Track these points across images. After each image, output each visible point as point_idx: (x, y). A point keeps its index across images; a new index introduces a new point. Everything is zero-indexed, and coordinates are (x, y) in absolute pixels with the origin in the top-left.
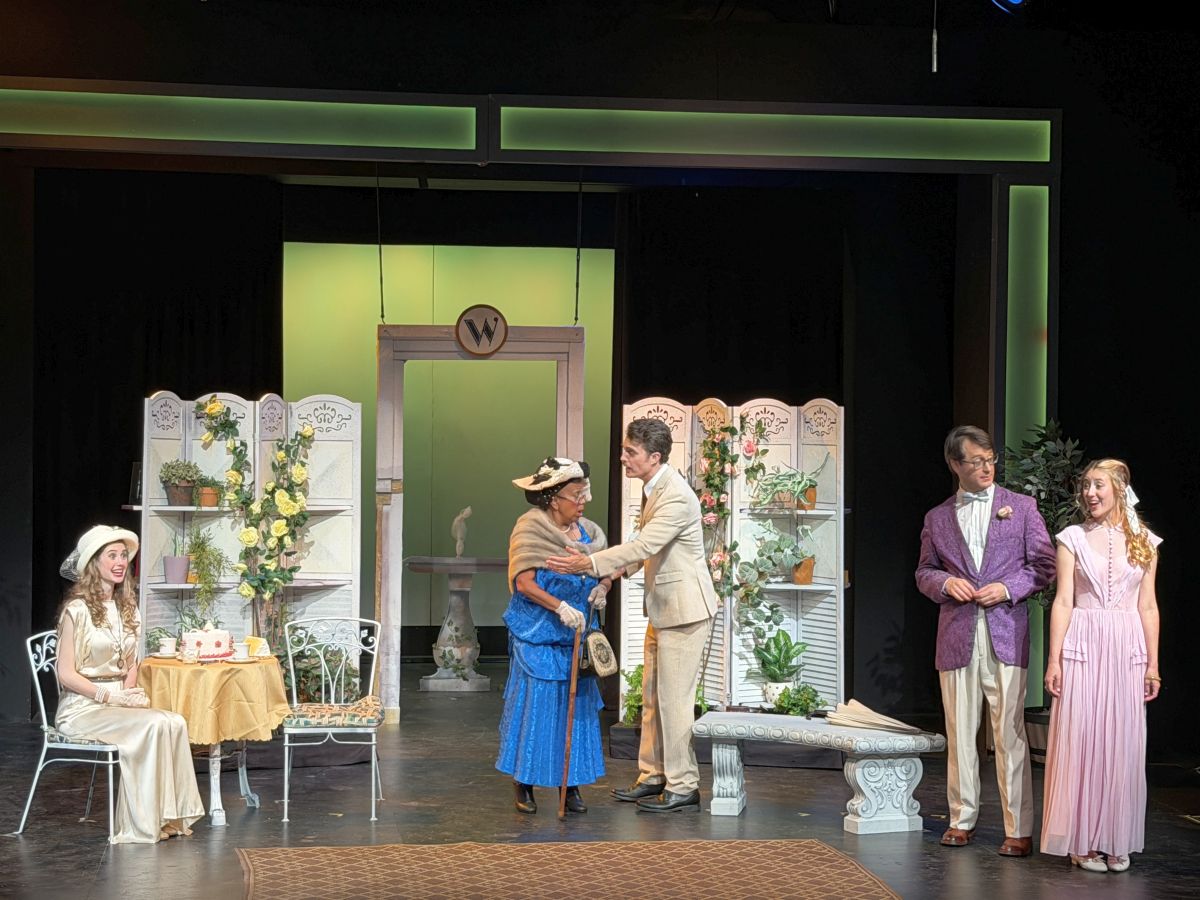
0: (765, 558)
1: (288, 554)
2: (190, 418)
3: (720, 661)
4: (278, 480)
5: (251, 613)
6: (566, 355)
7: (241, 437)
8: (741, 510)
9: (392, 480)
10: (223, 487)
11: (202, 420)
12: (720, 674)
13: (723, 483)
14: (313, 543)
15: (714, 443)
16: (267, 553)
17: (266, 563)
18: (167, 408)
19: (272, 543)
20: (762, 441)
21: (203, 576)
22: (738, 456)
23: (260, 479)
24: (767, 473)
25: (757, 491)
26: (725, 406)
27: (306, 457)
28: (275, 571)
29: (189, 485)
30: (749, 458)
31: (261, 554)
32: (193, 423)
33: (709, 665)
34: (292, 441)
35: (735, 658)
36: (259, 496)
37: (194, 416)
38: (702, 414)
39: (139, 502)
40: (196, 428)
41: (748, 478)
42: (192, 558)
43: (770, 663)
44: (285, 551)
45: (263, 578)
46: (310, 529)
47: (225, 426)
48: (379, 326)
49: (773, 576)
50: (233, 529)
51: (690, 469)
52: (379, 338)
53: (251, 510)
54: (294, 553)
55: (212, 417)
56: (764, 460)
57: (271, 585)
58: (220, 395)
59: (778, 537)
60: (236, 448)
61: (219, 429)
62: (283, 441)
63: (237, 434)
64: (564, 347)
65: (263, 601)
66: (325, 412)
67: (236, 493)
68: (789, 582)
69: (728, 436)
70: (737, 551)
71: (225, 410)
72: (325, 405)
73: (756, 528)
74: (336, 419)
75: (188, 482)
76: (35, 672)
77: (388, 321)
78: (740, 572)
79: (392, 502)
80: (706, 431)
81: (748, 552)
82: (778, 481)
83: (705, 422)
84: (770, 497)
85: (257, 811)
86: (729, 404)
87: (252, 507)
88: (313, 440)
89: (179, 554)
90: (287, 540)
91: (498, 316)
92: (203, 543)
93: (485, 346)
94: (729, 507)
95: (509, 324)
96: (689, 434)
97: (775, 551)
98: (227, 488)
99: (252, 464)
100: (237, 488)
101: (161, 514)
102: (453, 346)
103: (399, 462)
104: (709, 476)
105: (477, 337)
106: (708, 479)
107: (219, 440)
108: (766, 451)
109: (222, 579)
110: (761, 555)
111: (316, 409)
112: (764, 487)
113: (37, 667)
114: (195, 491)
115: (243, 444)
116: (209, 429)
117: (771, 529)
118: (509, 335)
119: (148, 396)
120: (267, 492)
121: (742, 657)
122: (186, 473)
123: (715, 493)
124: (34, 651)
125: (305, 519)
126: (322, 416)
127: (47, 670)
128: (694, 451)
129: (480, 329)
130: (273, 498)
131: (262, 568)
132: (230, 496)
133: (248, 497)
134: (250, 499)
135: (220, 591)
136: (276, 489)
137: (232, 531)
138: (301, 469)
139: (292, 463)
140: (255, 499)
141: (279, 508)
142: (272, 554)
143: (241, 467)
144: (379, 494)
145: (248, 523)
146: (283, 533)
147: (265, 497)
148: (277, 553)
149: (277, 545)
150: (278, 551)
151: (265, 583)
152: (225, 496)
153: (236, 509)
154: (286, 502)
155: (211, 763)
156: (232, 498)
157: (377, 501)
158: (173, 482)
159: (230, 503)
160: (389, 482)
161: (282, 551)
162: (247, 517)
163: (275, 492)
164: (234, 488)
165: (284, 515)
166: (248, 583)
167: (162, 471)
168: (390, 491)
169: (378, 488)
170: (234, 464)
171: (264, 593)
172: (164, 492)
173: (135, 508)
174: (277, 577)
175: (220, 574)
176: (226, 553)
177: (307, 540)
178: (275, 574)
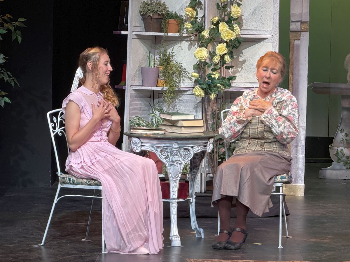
1: (228, 68)
4: (221, 15)
5: (201, 108)
9: (302, 22)
10: (183, 20)
14: (244, 61)
16: (212, 67)
17: (211, 73)
19: (216, 59)
21: (169, 81)
23: (209, 14)
27: (241, 0)
28: (218, 79)
29: (160, 17)
31: (209, 67)
36: (208, 26)
39: (126, 29)
42: (161, 69)
44: (225, 66)
45: (210, 83)
46: (243, 51)
53: (203, 36)
54: (232, 67)
57: (214, 89)
65: (209, 100)
67: (192, 23)
75: (159, 15)
76: (52, 135)
79: (301, 37)
85: (202, 240)
87: (202, 33)
89: (152, 66)
90: (227, 58)
92: (169, 58)
98: (186, 21)
99: (203, 3)
100: (192, 19)
101: (140, 37)
103: (306, 10)
109: (182, 85)
113: (53, 132)
114: (163, 22)
120: (213, 23)
122: (158, 8)
124: (52, 121)
125: (240, 43)
127: (60, 134)
130: (218, 28)
131: (210, 76)
132: (188, 25)
133: (200, 26)
134: (201, 28)
135: (181, 92)
136: (220, 22)
137: (189, 50)
138: (237, 9)
139: (231, 4)
140: (205, 28)
141: (222, 35)
142: (216, 67)
143: (195, 5)
144: (292, 31)
145: (200, 44)
146: (224, 53)
147: (212, 27)
148: (220, 67)
149: (220, 61)
150: (221, 65)
151: (211, 87)
152: (184, 25)
153: (191, 35)
154: (227, 31)
155: (171, 204)
156: (189, 27)
157: (291, 36)
158: (148, 15)
159: (187, 31)
160: (299, 24)
161: (223, 65)
162: (199, 41)
163: (219, 23)
164: (190, 20)
165: (225, 40)
166: (200, 87)
167: (141, 7)
168: (300, 30)
169: (291, 27)
170: (190, 3)
171: (210, 94)
172: (142, 22)
173: (123, 32)
174: (219, 84)
175: (180, 80)
176: (184, 66)
177: (241, 59)
178: (218, 81)
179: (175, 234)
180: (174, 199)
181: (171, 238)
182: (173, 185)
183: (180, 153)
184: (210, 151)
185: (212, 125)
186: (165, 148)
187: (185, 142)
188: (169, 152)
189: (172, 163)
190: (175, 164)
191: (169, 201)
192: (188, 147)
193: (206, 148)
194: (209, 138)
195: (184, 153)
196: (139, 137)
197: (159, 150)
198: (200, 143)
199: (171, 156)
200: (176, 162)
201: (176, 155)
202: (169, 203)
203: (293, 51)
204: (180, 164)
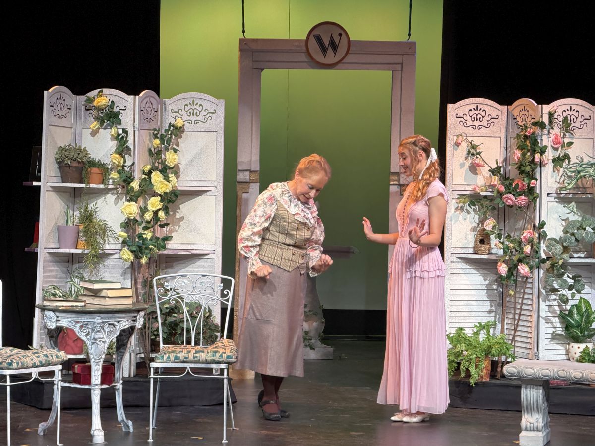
0: (568, 235)
1: (162, 226)
2: (80, 110)
3: (529, 324)
4: (154, 163)
5: (130, 275)
6: (399, 66)
7: (123, 126)
8: (548, 194)
9: (251, 172)
10: (107, 168)
11: (90, 111)
12: (529, 335)
13: (533, 170)
14: (182, 218)
15: (526, 137)
16: (144, 225)
17: (142, 232)
18: (62, 101)
19: (148, 216)
20: (567, 134)
21: (90, 243)
22: (546, 147)
23: (139, 162)
24: (571, 163)
25: (563, 178)
26: (536, 104)
27: (178, 145)
28: (151, 240)
29: (80, 165)
30: (556, 149)
31: (140, 225)
32: (83, 113)
33: (519, 328)
34: (166, 131)
35: (542, 321)
36: (138, 176)
37: (83, 108)
38: (516, 113)
39: (39, 180)
40: (85, 118)
41: (555, 167)
42: (81, 228)
43: (572, 326)
44: (159, 223)
45: (140, 245)
46: (180, 206)
47: (110, 117)
48: (241, 40)
49: (577, 252)
50: (116, 204)
51: (505, 160)
52: (241, 50)
53: (133, 188)
54: (167, 225)
55: (99, 109)
56: (570, 151)
57: (146, 251)
58: (105, 91)
59: (580, 219)
60: (119, 135)
61: (105, 118)
62: (158, 131)
63: (120, 124)
64: (397, 59)
65: (140, 265)
66: (194, 107)
67: (119, 172)
68: (590, 257)
69: (538, 130)
70: (545, 229)
71: (109, 104)
72: (194, 101)
73: (562, 210)
74: (203, 113)
75: (79, 162)
77: (248, 35)
78: (547, 247)
79: (250, 190)
80: (519, 127)
81: (555, 230)
82: (581, 169)
83: (518, 119)
84: (574, 182)
86: (538, 103)
87: (132, 184)
88: (183, 131)
89: (70, 224)
90: (161, 214)
91: (342, 32)
92: (91, 215)
93: (331, 58)
94: (538, 192)
95: (351, 39)
96: (504, 130)
97: (578, 229)
98: (111, 169)
99: (132, 148)
100: (119, 168)
101: (56, 190)
102: (303, 58)
103: (256, 157)
104: (521, 164)
105: (324, 50)
106: (520, 167)
107: (105, 129)
108: (571, 144)
109: (107, 247)
110: (566, 232)
111: (186, 105)
112: (569, 174)
114: (84, 171)
115: (125, 131)
116: (96, 119)
117: (575, 210)
118: (350, 50)
119: (48, 90)
120: (144, 173)
121: (548, 321)
122: (77, 155)
123: (525, 179)
125: (176, 196)
126: (191, 111)
128: (509, 144)
129: (326, 42)
130: (150, 178)
131: (140, 236)
132: (114, 175)
133: (128, 176)
134: (130, 178)
135: (105, 256)
136: (152, 171)
137: (115, 205)
138: (173, 155)
139: (165, 150)
140: (134, 178)
141: (155, 187)
142: (149, 226)
143: (122, 151)
144: (239, 182)
145: (128, 198)
146: (157, 208)
147: (143, 177)
148: (152, 225)
149: (153, 218)
150: (153, 223)
151: (142, 249)
152: (109, 175)
153: (118, 186)
154: (161, 182)
155: (92, 391)
156: (115, 177)
157: (238, 188)
158: (66, 162)
159: (113, 182)
160: (248, 173)
161: (156, 223)
162: (128, 193)
163: (152, 173)
164: (117, 169)
165: (159, 193)
166: (128, 249)
167: (57, 153)
168: (248, 181)
169: (238, 177)
170: (117, 148)
171: (141, 258)
172: (59, 171)
173: (35, 184)
174: (152, 245)
175: (105, 241)
176: (109, 224)
177: (178, 216)
178: (150, 242)
179: (97, 428)
180: (96, 385)
181: (92, 432)
182: (96, 368)
183: (103, 329)
184: (140, 326)
185: (143, 295)
186: (86, 323)
187: (110, 315)
188: (90, 328)
189: (94, 341)
190: (97, 342)
191: (90, 387)
192: (113, 322)
193: (135, 322)
194: (139, 311)
195: (109, 328)
196: (55, 310)
197: (78, 325)
198: (128, 317)
199: (92, 332)
200: (99, 340)
201: (99, 331)
202: (90, 390)
203: (241, 206)
204: (103, 342)
